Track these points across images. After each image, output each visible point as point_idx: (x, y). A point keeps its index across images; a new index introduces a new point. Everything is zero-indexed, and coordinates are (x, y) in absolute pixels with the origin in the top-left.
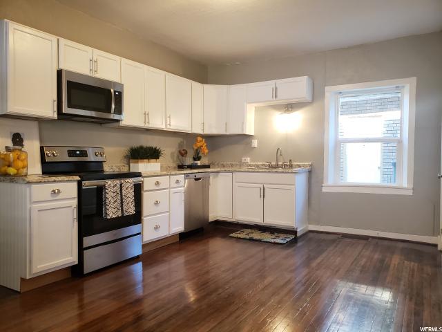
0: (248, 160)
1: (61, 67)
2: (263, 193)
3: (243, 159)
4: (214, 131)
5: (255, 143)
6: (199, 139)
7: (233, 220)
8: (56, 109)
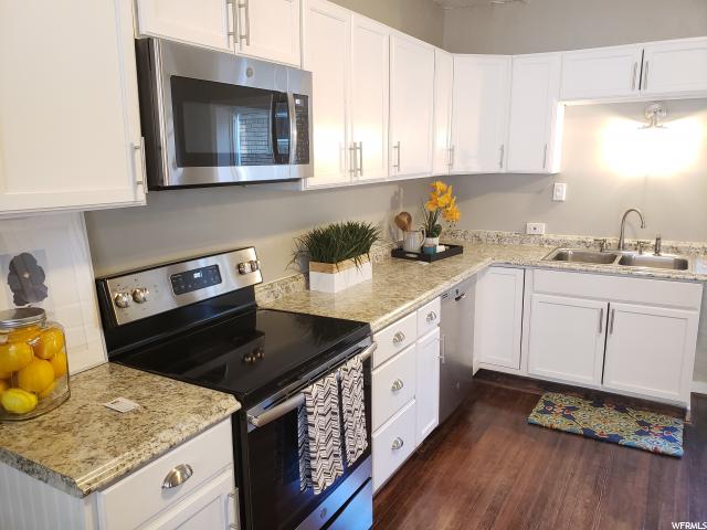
0: (542, 228)
1: (147, 29)
2: (607, 322)
3: (531, 225)
4: (474, 168)
5: (562, 191)
6: (440, 186)
7: (522, 373)
8: (141, 175)
